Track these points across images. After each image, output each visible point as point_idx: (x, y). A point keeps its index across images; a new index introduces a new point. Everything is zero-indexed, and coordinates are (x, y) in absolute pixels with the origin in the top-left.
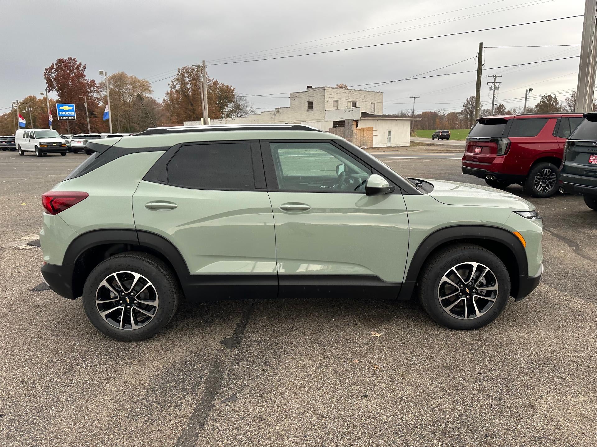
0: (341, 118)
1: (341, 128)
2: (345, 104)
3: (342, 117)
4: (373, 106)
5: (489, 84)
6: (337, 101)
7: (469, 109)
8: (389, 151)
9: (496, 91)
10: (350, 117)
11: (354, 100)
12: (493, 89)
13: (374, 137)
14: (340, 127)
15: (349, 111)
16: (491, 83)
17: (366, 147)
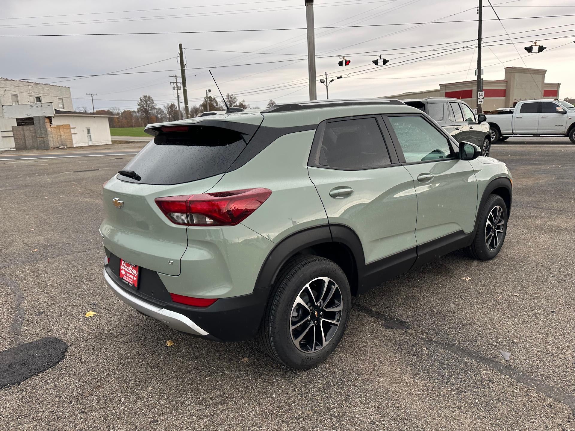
0: (28, 115)
1: (30, 126)
2: (26, 99)
3: (29, 113)
4: (61, 101)
5: (172, 84)
6: (16, 95)
7: (143, 107)
8: (93, 150)
9: (179, 90)
10: (40, 114)
11: (38, 95)
12: (176, 88)
13: (73, 135)
14: (28, 125)
15: (37, 107)
16: (173, 83)
17: (66, 147)
